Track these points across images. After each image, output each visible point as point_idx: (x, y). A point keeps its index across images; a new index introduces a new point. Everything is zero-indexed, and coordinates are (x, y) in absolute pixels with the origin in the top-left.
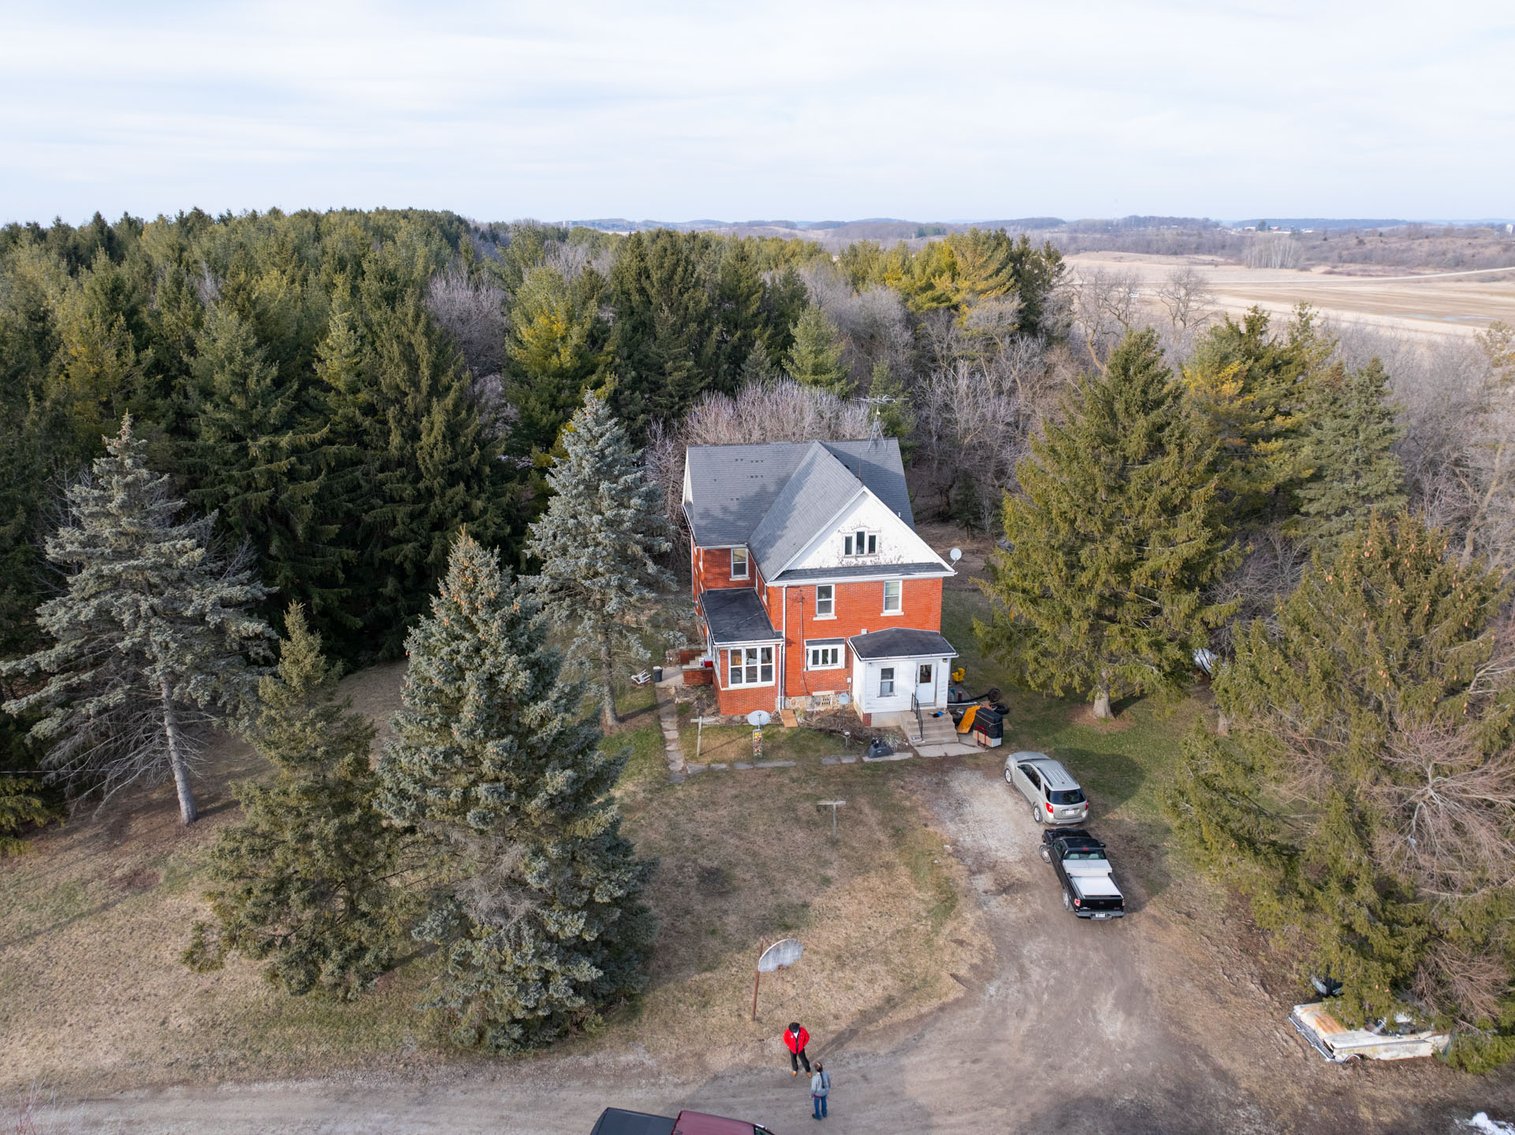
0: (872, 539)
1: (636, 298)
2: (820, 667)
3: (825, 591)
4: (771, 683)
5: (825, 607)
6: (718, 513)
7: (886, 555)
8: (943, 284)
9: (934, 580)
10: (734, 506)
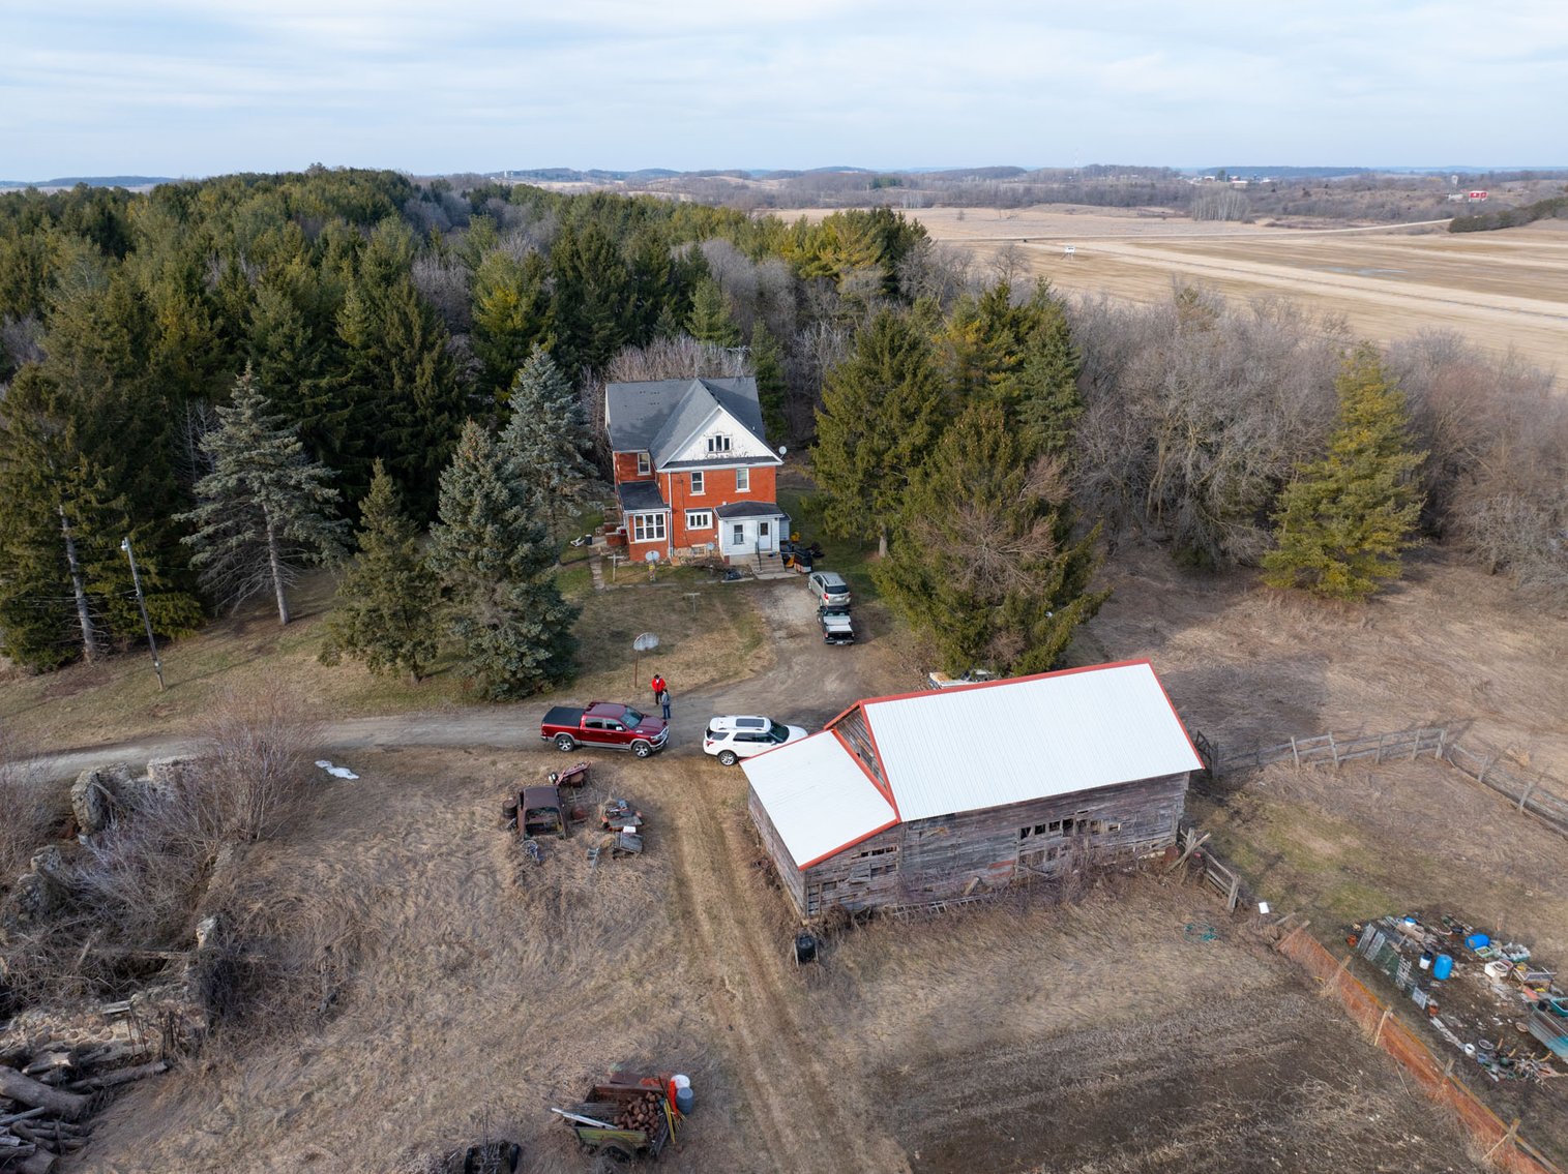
0: (727, 441)
1: (570, 274)
2: (696, 528)
3: (697, 476)
4: (664, 539)
5: (697, 487)
6: (629, 429)
7: (737, 451)
8: (827, 256)
9: (770, 468)
10: (639, 424)
